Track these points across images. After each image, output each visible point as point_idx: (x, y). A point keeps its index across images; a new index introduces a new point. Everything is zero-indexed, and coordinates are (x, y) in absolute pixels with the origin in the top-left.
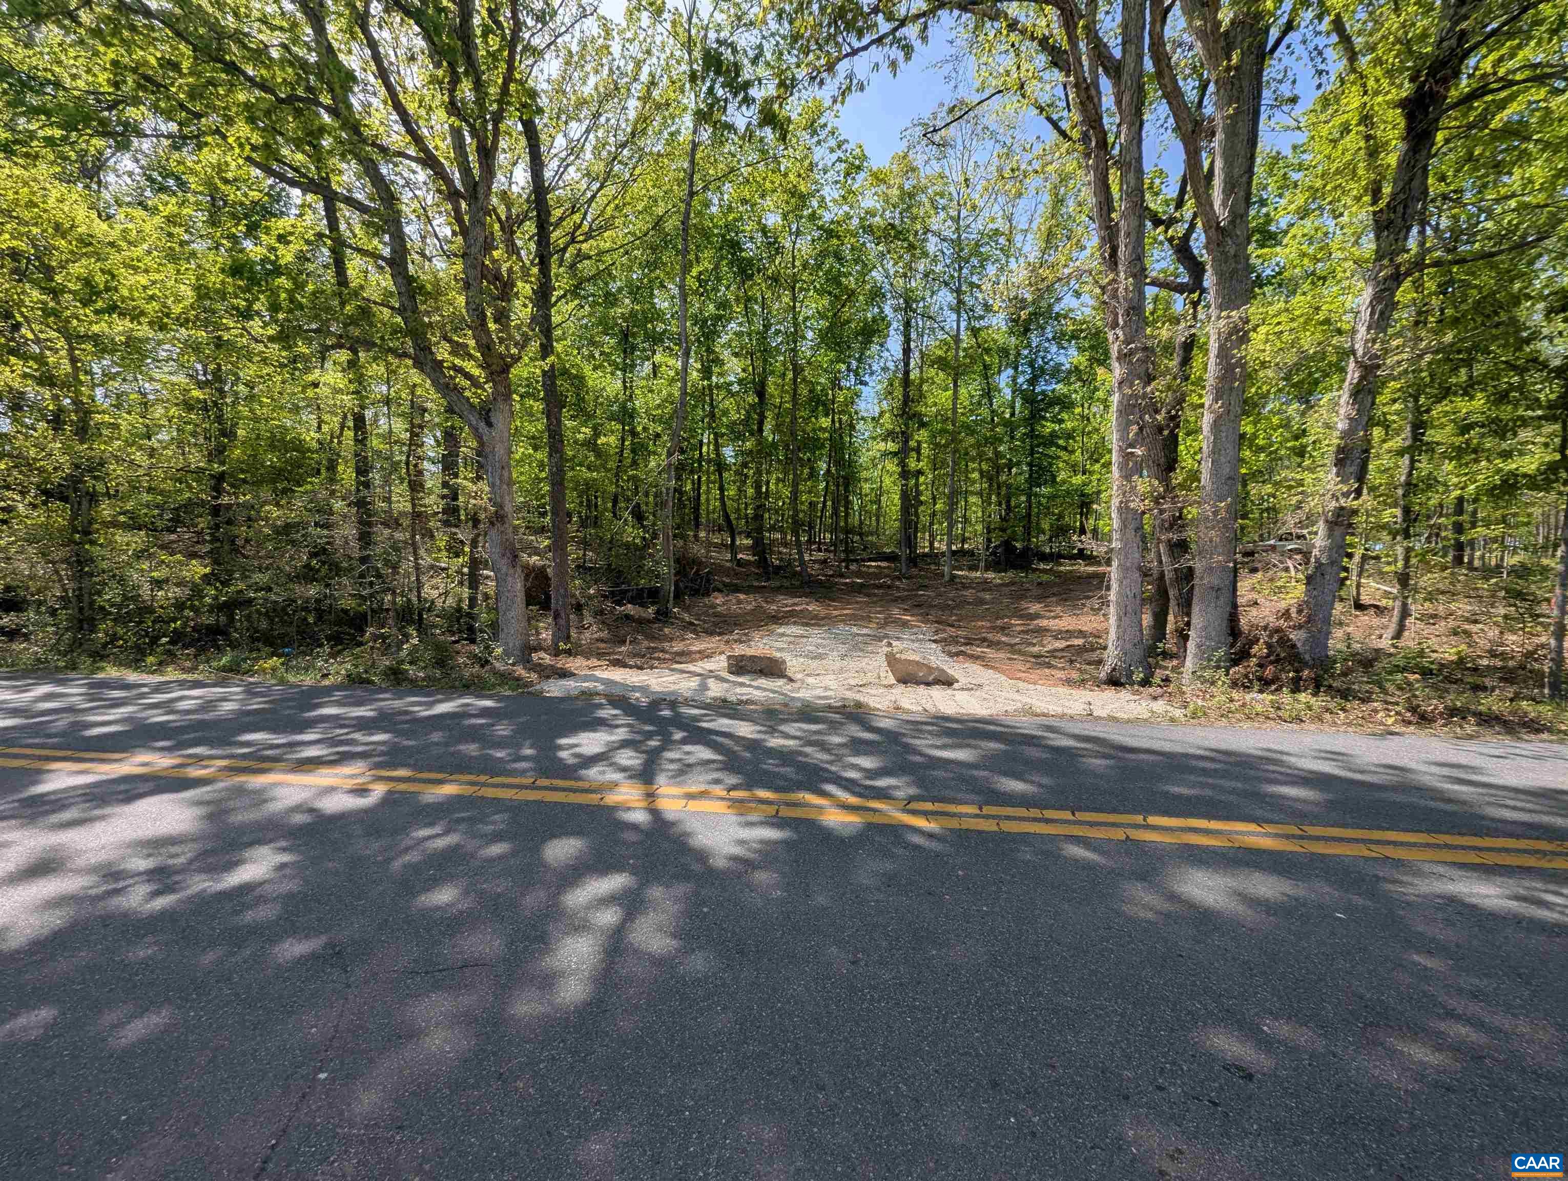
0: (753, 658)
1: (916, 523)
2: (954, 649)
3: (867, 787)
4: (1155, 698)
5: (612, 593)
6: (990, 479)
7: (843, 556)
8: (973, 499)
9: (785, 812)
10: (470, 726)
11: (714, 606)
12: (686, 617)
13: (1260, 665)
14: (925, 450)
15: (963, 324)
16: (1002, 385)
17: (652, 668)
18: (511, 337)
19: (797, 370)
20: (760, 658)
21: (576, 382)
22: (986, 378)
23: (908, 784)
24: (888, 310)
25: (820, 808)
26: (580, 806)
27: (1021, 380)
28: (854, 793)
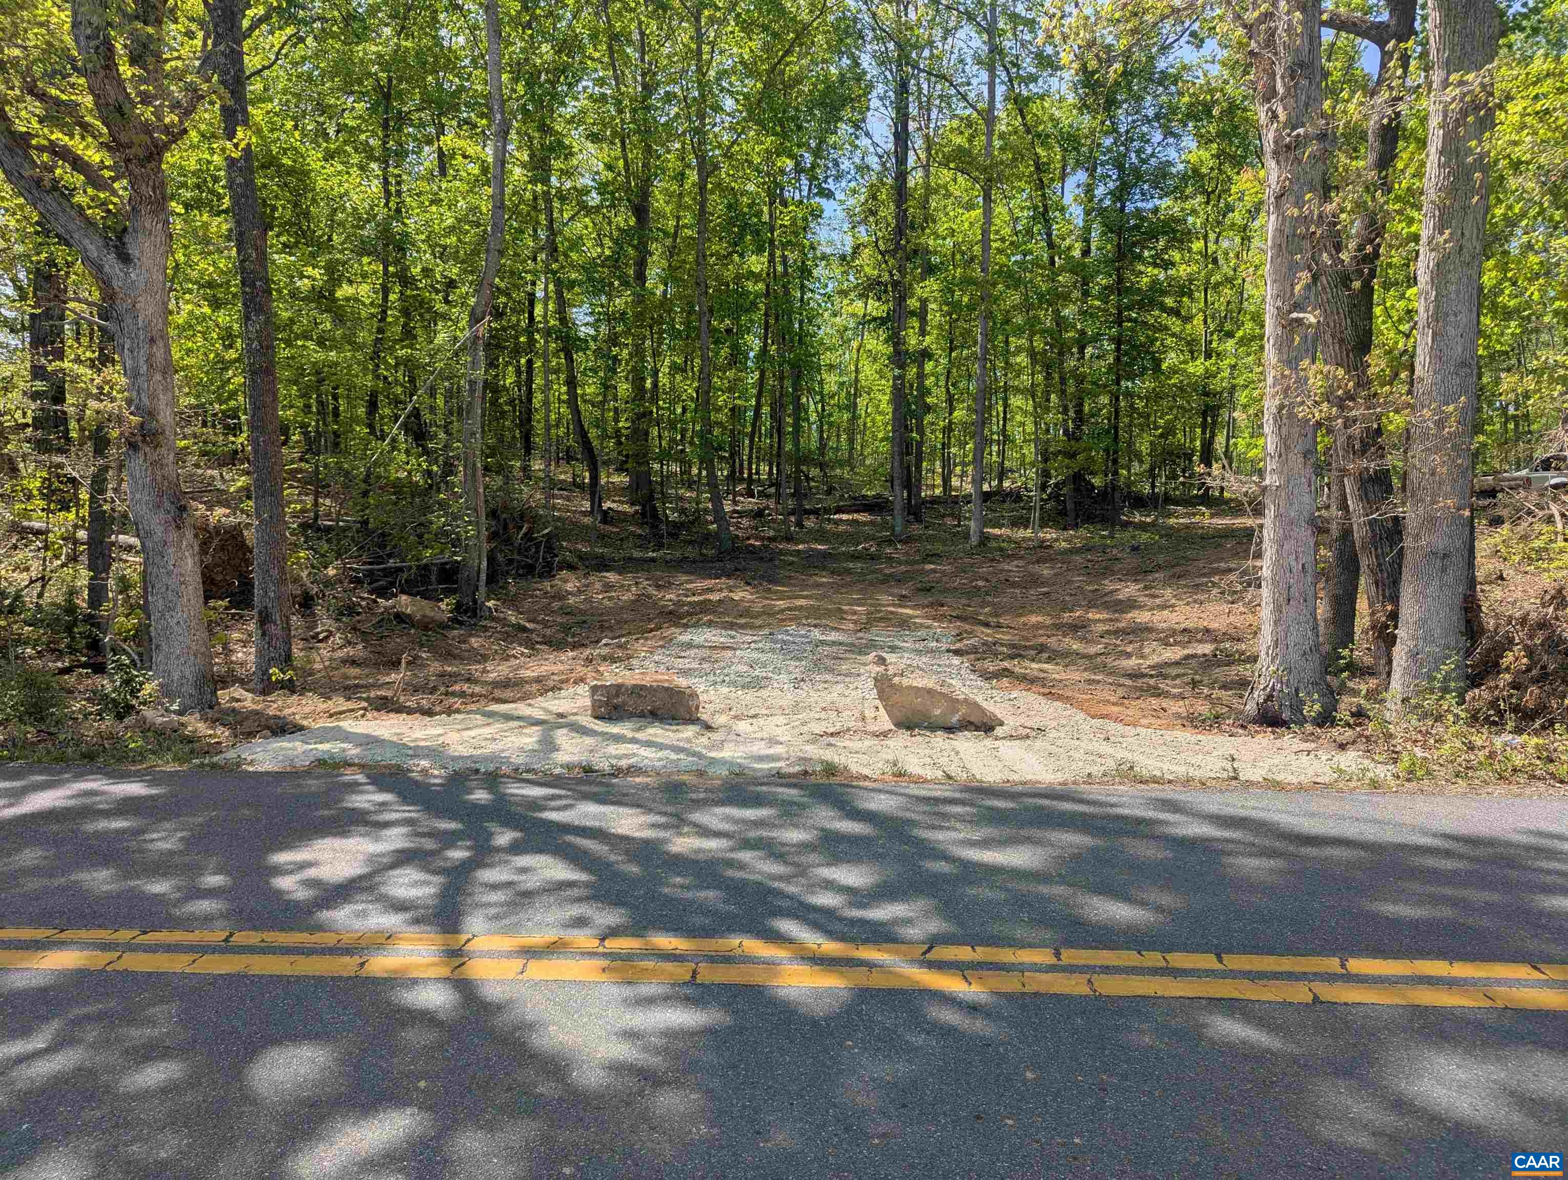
0: (638, 691)
1: (920, 444)
2: (991, 666)
3: (853, 922)
4: (1342, 747)
5: (369, 574)
6: (1047, 367)
7: (791, 503)
8: (1016, 401)
9: (709, 975)
10: (97, 835)
11: (560, 596)
12: (512, 617)
13: (1515, 685)
14: (935, 317)
15: (1000, 90)
16: (1068, 199)
17: (449, 711)
18: (164, 94)
19: (707, 168)
20: (651, 690)
21: (292, 181)
22: (1041, 186)
23: (927, 914)
24: (866, 61)
25: (770, 963)
26: (320, 980)
27: (1100, 191)
28: (830, 934)
